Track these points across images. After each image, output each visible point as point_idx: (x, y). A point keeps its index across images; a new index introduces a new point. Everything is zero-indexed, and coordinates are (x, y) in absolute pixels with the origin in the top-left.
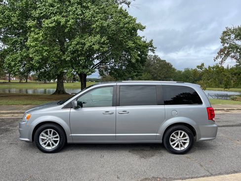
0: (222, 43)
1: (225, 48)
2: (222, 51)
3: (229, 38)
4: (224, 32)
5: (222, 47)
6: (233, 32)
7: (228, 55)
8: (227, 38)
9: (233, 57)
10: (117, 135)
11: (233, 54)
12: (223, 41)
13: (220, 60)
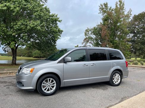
0: (85, 35)
1: (87, 38)
2: (85, 39)
3: (88, 33)
4: (86, 30)
5: (85, 38)
6: (90, 30)
7: (88, 41)
8: (87, 33)
9: (90, 43)
10: (90, 78)
11: (90, 41)
12: (86, 35)
13: (84, 44)
